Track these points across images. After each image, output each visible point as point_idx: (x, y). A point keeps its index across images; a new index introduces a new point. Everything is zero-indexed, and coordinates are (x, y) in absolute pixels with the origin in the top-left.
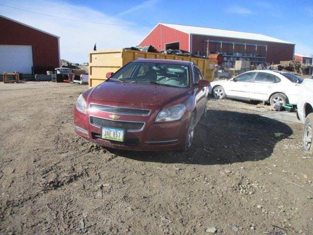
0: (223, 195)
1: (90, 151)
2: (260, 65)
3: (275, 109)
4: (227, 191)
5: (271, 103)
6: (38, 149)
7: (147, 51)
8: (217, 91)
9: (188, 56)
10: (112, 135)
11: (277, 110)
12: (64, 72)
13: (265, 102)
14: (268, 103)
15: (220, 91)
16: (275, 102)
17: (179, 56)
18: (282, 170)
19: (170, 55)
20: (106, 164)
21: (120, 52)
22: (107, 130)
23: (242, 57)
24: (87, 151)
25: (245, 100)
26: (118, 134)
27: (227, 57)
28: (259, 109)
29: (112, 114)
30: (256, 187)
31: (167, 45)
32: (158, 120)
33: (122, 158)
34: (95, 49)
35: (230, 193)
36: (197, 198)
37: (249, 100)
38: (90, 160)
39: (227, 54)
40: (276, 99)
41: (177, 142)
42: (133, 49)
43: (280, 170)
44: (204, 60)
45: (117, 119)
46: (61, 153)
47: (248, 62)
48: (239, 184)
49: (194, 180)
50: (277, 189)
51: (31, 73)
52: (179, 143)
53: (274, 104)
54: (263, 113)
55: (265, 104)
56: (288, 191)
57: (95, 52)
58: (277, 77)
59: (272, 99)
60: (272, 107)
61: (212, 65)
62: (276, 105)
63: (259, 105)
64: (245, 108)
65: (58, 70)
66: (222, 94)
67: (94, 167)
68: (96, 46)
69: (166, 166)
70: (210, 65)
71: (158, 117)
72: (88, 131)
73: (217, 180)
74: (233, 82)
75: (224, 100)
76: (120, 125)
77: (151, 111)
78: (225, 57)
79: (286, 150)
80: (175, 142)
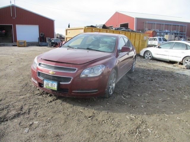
0: (120, 137)
1: (41, 95)
2: (177, 37)
3: (186, 68)
4: (124, 134)
5: (183, 63)
6: (8, 92)
7: (101, 28)
8: (147, 54)
9: (129, 31)
10: (50, 85)
11: (187, 69)
12: (56, 41)
13: (180, 62)
14: (181, 63)
15: (149, 54)
16: (186, 63)
17: (123, 31)
18: (177, 117)
19: (117, 31)
20: (46, 105)
21: (83, 29)
22: (47, 82)
23: (169, 33)
24: (39, 95)
25: (166, 60)
26: (54, 85)
27: (160, 32)
28: (174, 68)
29: (51, 71)
30: (150, 132)
31: (121, 25)
32: (83, 76)
33: (60, 101)
34: (69, 27)
35: (127, 135)
36: (98, 139)
37: (168, 61)
38: (37, 102)
39: (160, 31)
40: (187, 60)
41: (97, 92)
42: (92, 26)
43: (176, 117)
44: (140, 34)
45: (54, 74)
46: (21, 96)
47: (173, 36)
48: (137, 129)
49: (103, 122)
50: (167, 135)
51: (38, 41)
52: (98, 92)
53: (186, 64)
54: (177, 70)
55: (179, 64)
56: (175, 137)
57: (69, 28)
58: (188, 45)
59: (185, 60)
60: (183, 66)
61: (146, 37)
62: (187, 65)
63: (175, 65)
64: (165, 66)
65: (53, 39)
66: (150, 57)
67: (37, 107)
68: (70, 25)
69: (88, 109)
70: (144, 37)
71: (83, 74)
72: (37, 81)
73: (121, 123)
74: (158, 48)
75: (151, 61)
76: (56, 78)
77: (77, 69)
78: (158, 32)
79: (185, 100)
80: (95, 92)
